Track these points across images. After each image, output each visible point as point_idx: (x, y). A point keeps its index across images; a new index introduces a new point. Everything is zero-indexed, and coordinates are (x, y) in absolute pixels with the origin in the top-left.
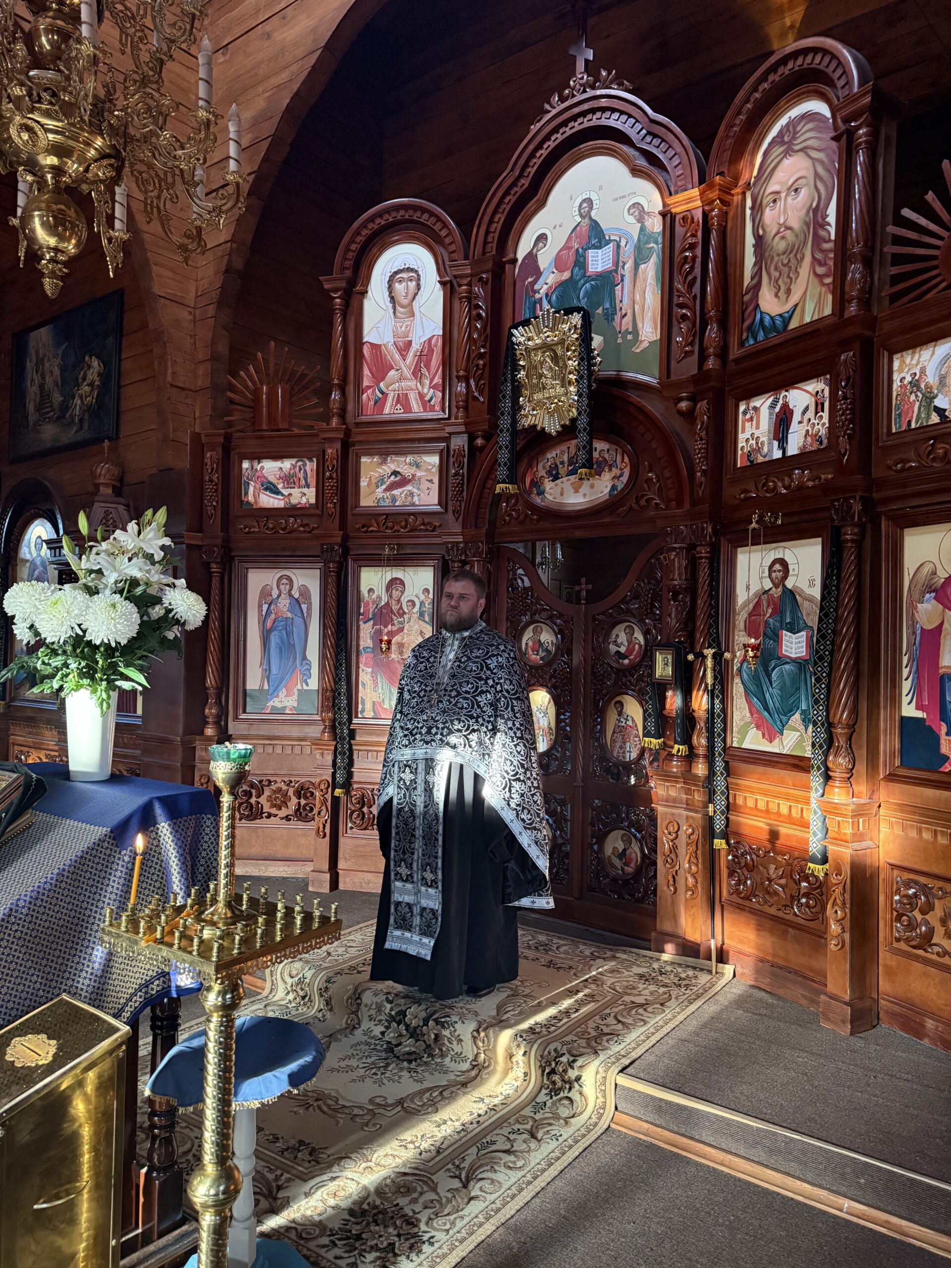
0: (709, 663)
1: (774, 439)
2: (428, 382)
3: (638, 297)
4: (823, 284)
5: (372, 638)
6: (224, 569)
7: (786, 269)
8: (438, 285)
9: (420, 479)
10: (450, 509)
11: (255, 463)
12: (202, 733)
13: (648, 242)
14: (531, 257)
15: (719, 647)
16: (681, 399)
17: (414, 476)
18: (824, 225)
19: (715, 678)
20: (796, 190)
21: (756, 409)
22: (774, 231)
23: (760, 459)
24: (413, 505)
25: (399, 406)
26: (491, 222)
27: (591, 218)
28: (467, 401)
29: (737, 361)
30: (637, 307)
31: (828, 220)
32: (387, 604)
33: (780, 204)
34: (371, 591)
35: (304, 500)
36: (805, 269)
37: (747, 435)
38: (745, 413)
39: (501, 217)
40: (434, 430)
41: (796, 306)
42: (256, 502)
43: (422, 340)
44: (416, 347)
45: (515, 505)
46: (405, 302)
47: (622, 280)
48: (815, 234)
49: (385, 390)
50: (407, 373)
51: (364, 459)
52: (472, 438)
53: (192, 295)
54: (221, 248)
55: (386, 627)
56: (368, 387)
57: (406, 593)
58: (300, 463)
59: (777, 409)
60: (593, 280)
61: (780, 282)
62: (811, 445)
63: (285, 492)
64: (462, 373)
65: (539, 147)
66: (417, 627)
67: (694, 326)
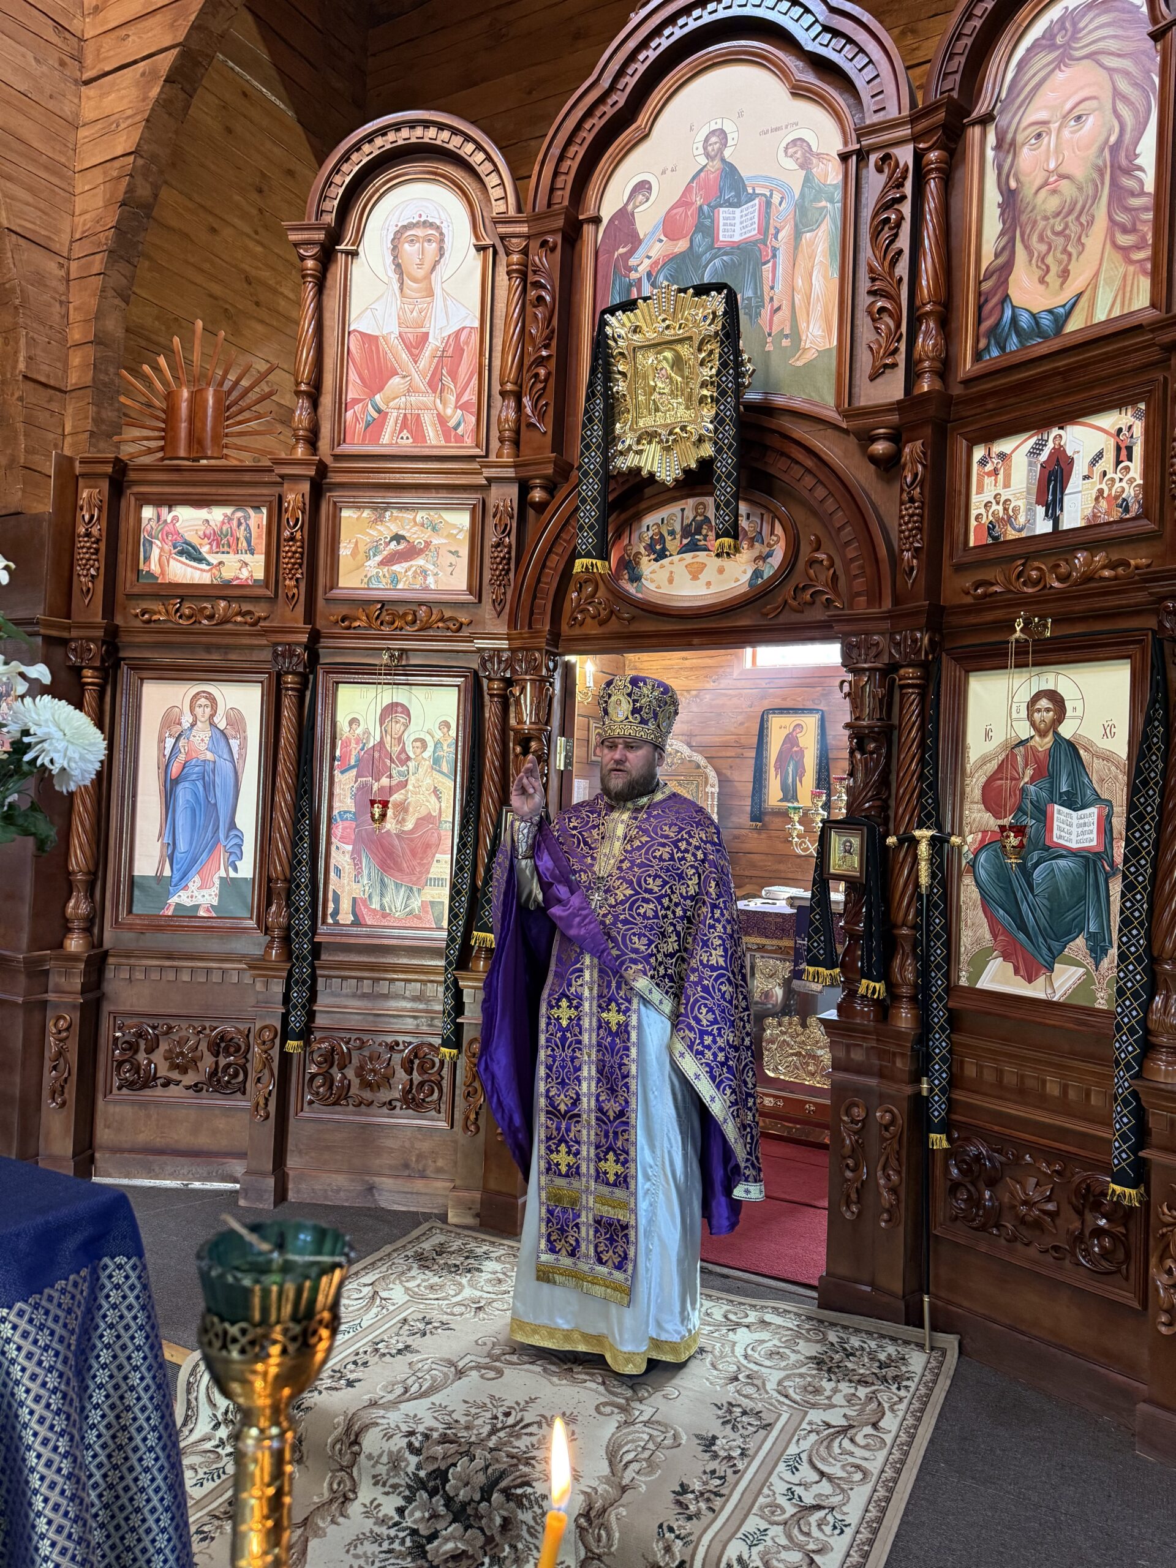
0: (923, 849)
1: (1038, 503)
2: (453, 399)
3: (799, 282)
4: (1132, 262)
5: (355, 796)
6: (105, 679)
7: (1061, 240)
8: (473, 250)
9: (437, 549)
10: (487, 598)
11: (164, 510)
12: (61, 945)
13: (816, 199)
14: (624, 216)
15: (939, 827)
16: (874, 439)
17: (428, 544)
18: (1131, 169)
19: (933, 876)
20: (1079, 118)
21: (1003, 456)
22: (1038, 182)
23: (1012, 535)
24: (426, 589)
25: (405, 433)
26: (561, 158)
27: (723, 160)
28: (517, 432)
29: (967, 382)
30: (798, 298)
31: (1137, 162)
32: (382, 742)
33: (1050, 141)
34: (353, 721)
35: (244, 574)
36: (1096, 238)
37: (988, 495)
38: (983, 462)
39: (578, 151)
40: (464, 472)
41: (1079, 296)
42: (163, 573)
43: (446, 334)
44: (434, 342)
45: (593, 595)
46: (420, 273)
47: (774, 256)
48: (1114, 183)
49: (383, 407)
50: (420, 383)
51: (345, 513)
52: (525, 489)
53: (65, 238)
54: (117, 164)
55: (377, 780)
56: (356, 401)
57: (412, 727)
58: (239, 514)
59: (1044, 456)
60: (726, 254)
61: (1049, 260)
62: (1107, 513)
63: (213, 559)
64: (509, 387)
65: (644, 44)
66: (429, 781)
67: (898, 326)
